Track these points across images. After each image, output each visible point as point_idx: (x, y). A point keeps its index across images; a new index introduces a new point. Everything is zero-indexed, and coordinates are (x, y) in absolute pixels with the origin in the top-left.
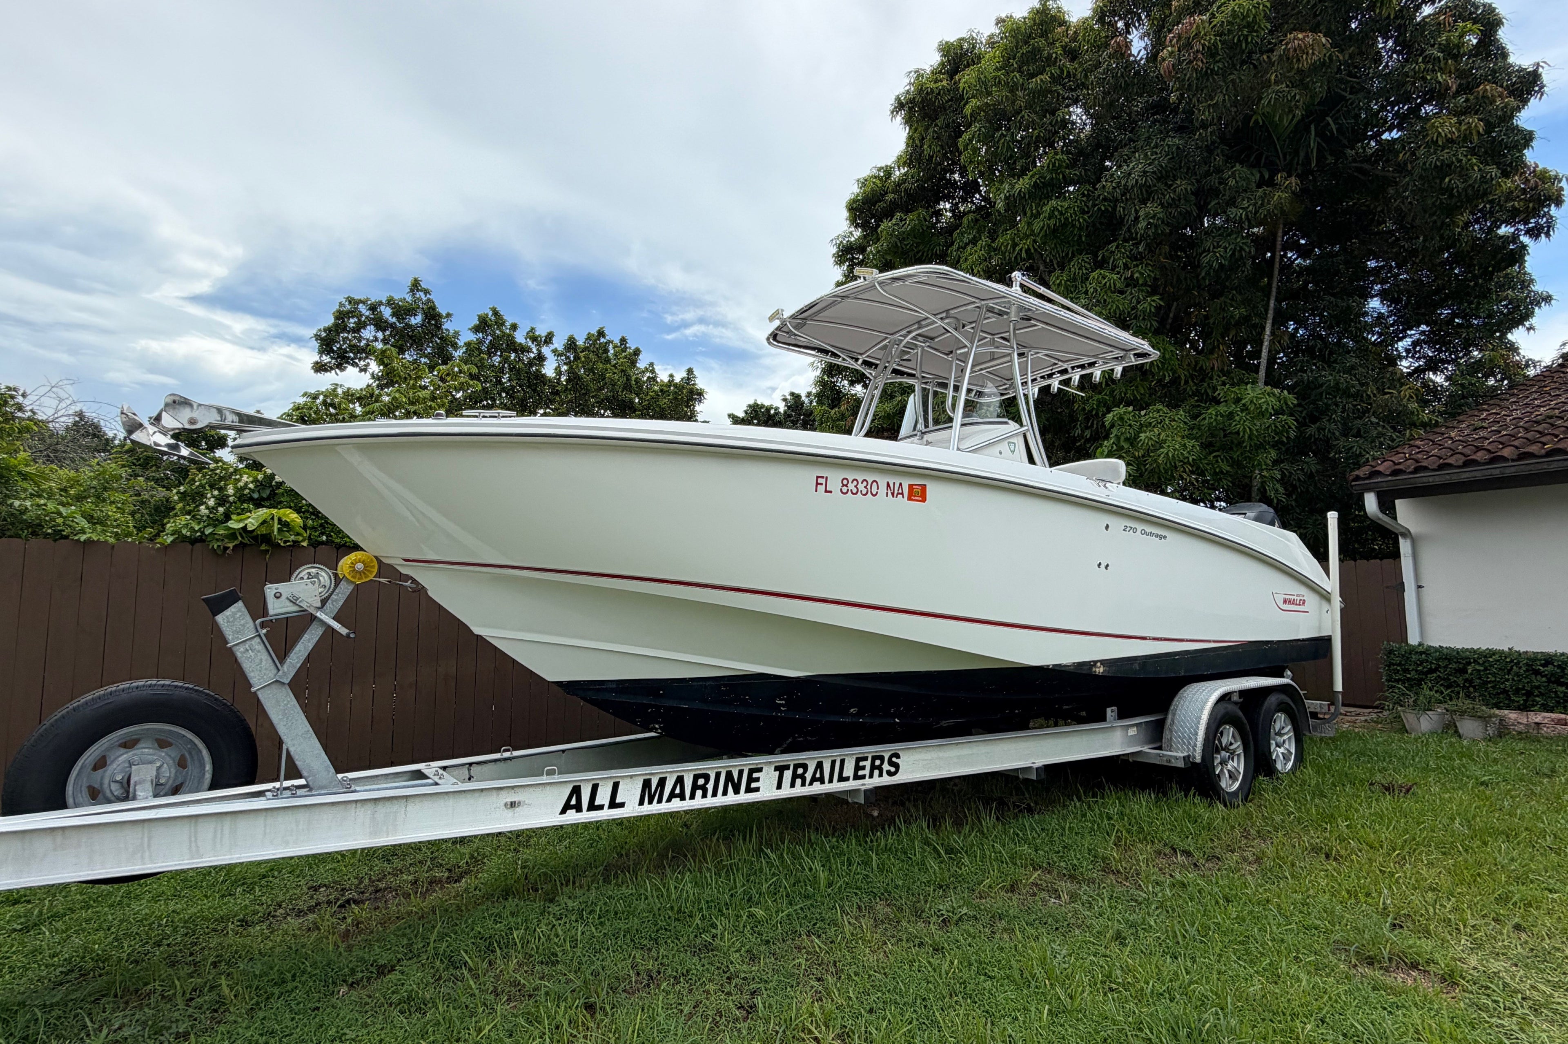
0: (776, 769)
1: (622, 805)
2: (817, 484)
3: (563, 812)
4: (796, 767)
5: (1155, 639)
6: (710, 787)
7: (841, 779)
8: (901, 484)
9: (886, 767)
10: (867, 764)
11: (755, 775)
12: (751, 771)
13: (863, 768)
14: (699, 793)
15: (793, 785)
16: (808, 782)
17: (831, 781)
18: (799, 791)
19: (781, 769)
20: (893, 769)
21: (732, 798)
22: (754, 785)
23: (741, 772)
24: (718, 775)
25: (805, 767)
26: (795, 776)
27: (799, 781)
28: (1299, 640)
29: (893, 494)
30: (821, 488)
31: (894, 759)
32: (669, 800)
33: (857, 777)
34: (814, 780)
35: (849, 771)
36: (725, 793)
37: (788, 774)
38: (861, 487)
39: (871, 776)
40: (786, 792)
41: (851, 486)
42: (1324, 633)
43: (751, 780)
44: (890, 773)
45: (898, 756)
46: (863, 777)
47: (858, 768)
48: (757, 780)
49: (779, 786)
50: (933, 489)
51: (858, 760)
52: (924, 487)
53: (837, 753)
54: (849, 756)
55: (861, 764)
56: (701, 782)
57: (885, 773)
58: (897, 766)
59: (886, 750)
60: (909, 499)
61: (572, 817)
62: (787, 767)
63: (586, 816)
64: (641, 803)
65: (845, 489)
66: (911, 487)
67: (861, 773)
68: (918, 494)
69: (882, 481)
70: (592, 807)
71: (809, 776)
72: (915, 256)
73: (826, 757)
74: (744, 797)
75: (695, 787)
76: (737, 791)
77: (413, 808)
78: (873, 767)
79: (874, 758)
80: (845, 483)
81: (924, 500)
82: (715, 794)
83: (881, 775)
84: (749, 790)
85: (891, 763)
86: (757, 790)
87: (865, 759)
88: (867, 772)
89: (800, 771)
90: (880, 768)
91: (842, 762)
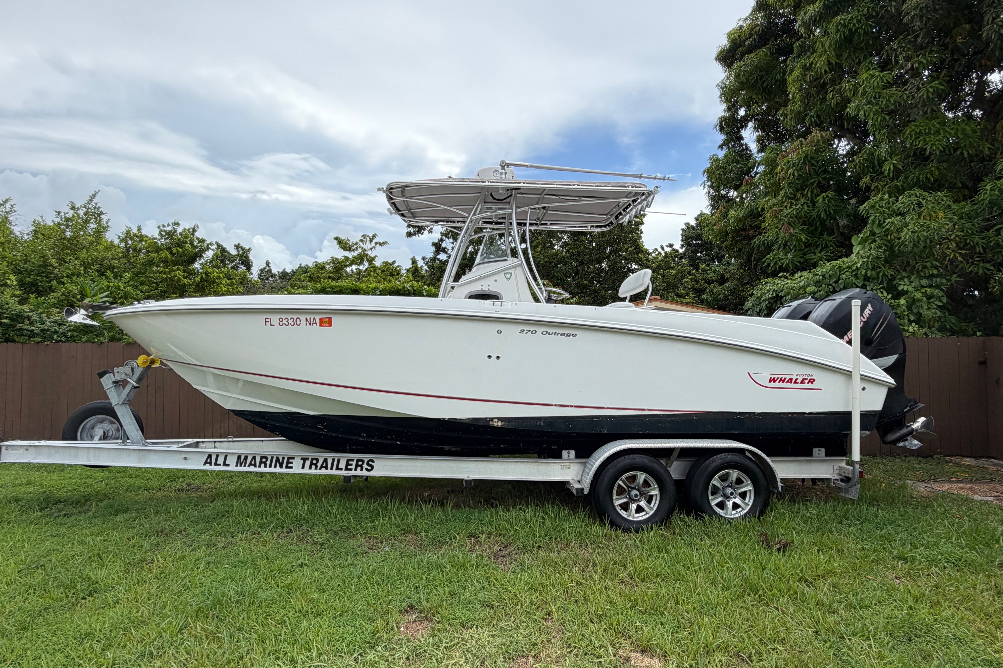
0: (302, 459)
1: (228, 465)
2: (266, 322)
3: (205, 464)
4: (312, 459)
5: (576, 407)
6: (268, 463)
7: (338, 469)
8: (314, 319)
9: (365, 466)
10: (354, 463)
11: (291, 461)
12: (289, 458)
13: (351, 465)
14: (263, 465)
15: (310, 468)
16: (319, 467)
17: (332, 469)
18: (313, 471)
19: (304, 460)
20: (369, 468)
21: (278, 470)
22: (290, 465)
23: (283, 458)
24: (272, 458)
25: (317, 460)
26: (312, 464)
27: (313, 467)
28: (805, 413)
29: (310, 324)
30: (268, 324)
31: (370, 463)
32: (249, 466)
33: (346, 469)
34: (322, 467)
35: (342, 465)
36: (275, 467)
37: (308, 463)
38: (290, 321)
39: (356, 469)
40: (306, 471)
41: (285, 322)
42: (849, 409)
43: (288, 462)
44: (367, 470)
45: (373, 461)
46: (351, 470)
47: (348, 464)
48: (292, 463)
49: (303, 468)
50: (335, 320)
51: (348, 461)
52: (330, 319)
53: (337, 455)
54: (343, 458)
55: (350, 462)
56: (264, 460)
57: (364, 469)
58: (372, 467)
59: (366, 457)
60: (321, 325)
61: (208, 467)
62: (308, 459)
63: (213, 468)
64: (237, 465)
65: (281, 323)
66: (321, 320)
67: (349, 467)
68: (327, 322)
69: (303, 318)
70: (216, 464)
71: (319, 465)
72: (762, 86)
73: (330, 456)
74: (284, 470)
75: (261, 462)
76: (281, 466)
77: (151, 455)
78: (357, 465)
79: (358, 461)
80: (281, 320)
81: (330, 325)
82: (270, 466)
83: (362, 470)
84: (287, 467)
85: (368, 464)
86: (291, 468)
87: (353, 460)
88: (353, 467)
89: (314, 462)
90: (361, 466)
91: (339, 460)
